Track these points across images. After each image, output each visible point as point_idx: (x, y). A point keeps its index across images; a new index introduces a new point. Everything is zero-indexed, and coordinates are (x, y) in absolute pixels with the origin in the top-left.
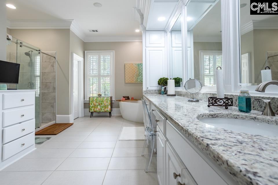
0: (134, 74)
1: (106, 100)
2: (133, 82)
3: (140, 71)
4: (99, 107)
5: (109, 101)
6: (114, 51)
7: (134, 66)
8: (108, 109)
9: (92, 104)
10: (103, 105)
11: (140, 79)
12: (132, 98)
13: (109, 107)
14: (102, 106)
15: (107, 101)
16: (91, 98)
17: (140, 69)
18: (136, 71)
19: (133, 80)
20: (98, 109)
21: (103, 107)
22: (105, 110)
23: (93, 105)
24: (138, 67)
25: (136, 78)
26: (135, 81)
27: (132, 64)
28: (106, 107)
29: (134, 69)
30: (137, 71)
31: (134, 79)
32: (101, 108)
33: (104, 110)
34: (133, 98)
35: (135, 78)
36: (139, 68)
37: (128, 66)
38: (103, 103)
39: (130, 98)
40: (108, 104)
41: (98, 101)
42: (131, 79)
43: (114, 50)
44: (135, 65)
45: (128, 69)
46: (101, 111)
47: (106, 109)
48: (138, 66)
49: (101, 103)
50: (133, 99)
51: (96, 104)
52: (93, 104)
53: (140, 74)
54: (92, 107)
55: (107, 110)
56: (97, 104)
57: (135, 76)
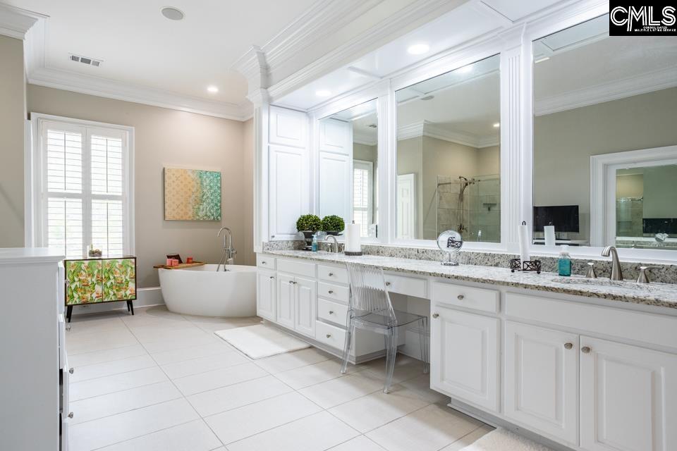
0: (190, 196)
1: (122, 266)
2: (186, 217)
3: (205, 191)
4: (99, 288)
5: (129, 269)
6: (133, 128)
7: (189, 176)
8: (128, 292)
9: (76, 279)
10: (113, 281)
11: (205, 211)
12: (188, 259)
13: (132, 285)
14: (109, 284)
15: (126, 271)
16: (72, 262)
17: (205, 184)
18: (194, 190)
19: (186, 214)
20: (94, 295)
21: (111, 287)
22: (119, 297)
23: (78, 284)
24: (199, 181)
25: (193, 208)
26: (190, 214)
27: (185, 171)
28: (120, 286)
29: (190, 183)
30: (197, 190)
31: (190, 210)
32: (106, 290)
33: (114, 294)
34: (192, 259)
35: (191, 207)
36: (202, 184)
37: (174, 175)
38: (111, 277)
39: (184, 259)
40: (127, 278)
41: (96, 272)
42: (182, 210)
43: (132, 126)
44: (191, 175)
45: (173, 182)
46: (106, 300)
47: (122, 293)
48: (200, 177)
49: (106, 275)
50: (190, 261)
51: (89, 279)
52: (80, 280)
53: (205, 197)
54: (76, 290)
55: (126, 296)
56: (94, 280)
57: (191, 201)
